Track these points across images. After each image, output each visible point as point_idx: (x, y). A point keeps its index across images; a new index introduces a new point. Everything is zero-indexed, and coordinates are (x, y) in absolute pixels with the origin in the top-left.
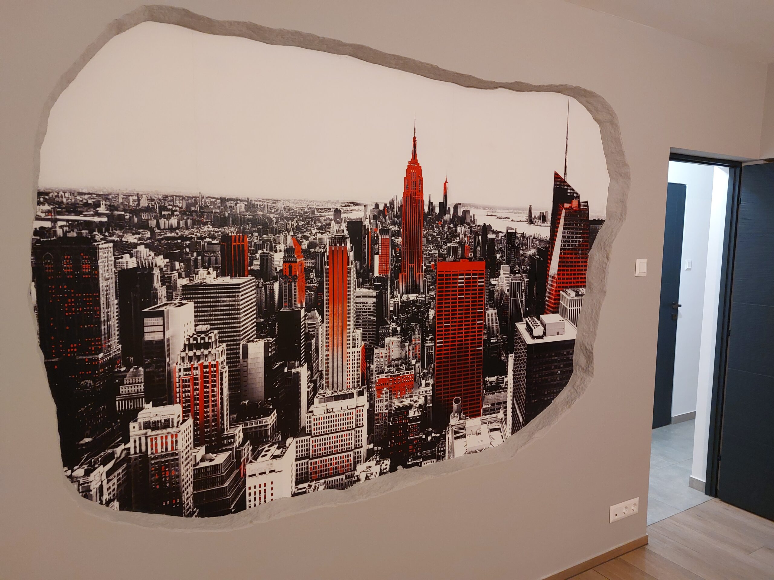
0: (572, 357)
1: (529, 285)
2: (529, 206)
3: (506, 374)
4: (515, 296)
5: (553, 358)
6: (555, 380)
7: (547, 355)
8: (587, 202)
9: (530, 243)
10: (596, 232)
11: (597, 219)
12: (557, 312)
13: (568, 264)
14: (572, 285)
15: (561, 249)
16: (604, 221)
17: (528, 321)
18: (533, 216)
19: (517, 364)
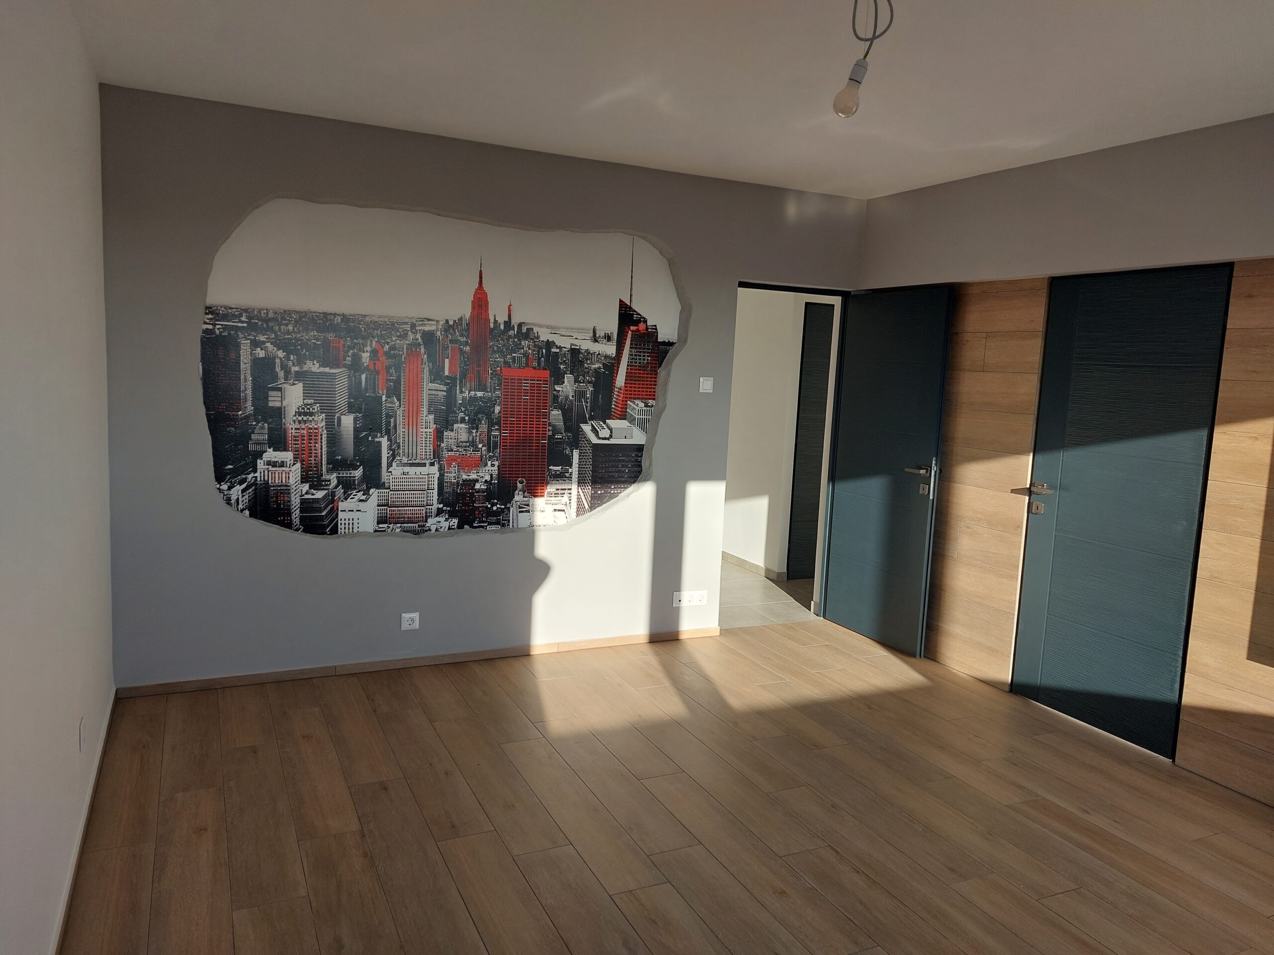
0: (641, 460)
1: (595, 394)
2: (593, 327)
3: (571, 466)
4: (580, 401)
5: (620, 458)
6: (623, 477)
7: (614, 455)
8: (655, 326)
9: (595, 358)
10: (666, 352)
11: (667, 341)
12: (625, 419)
13: (635, 379)
14: (640, 396)
15: (628, 366)
16: (676, 343)
17: (594, 424)
18: (597, 336)
19: (582, 459)
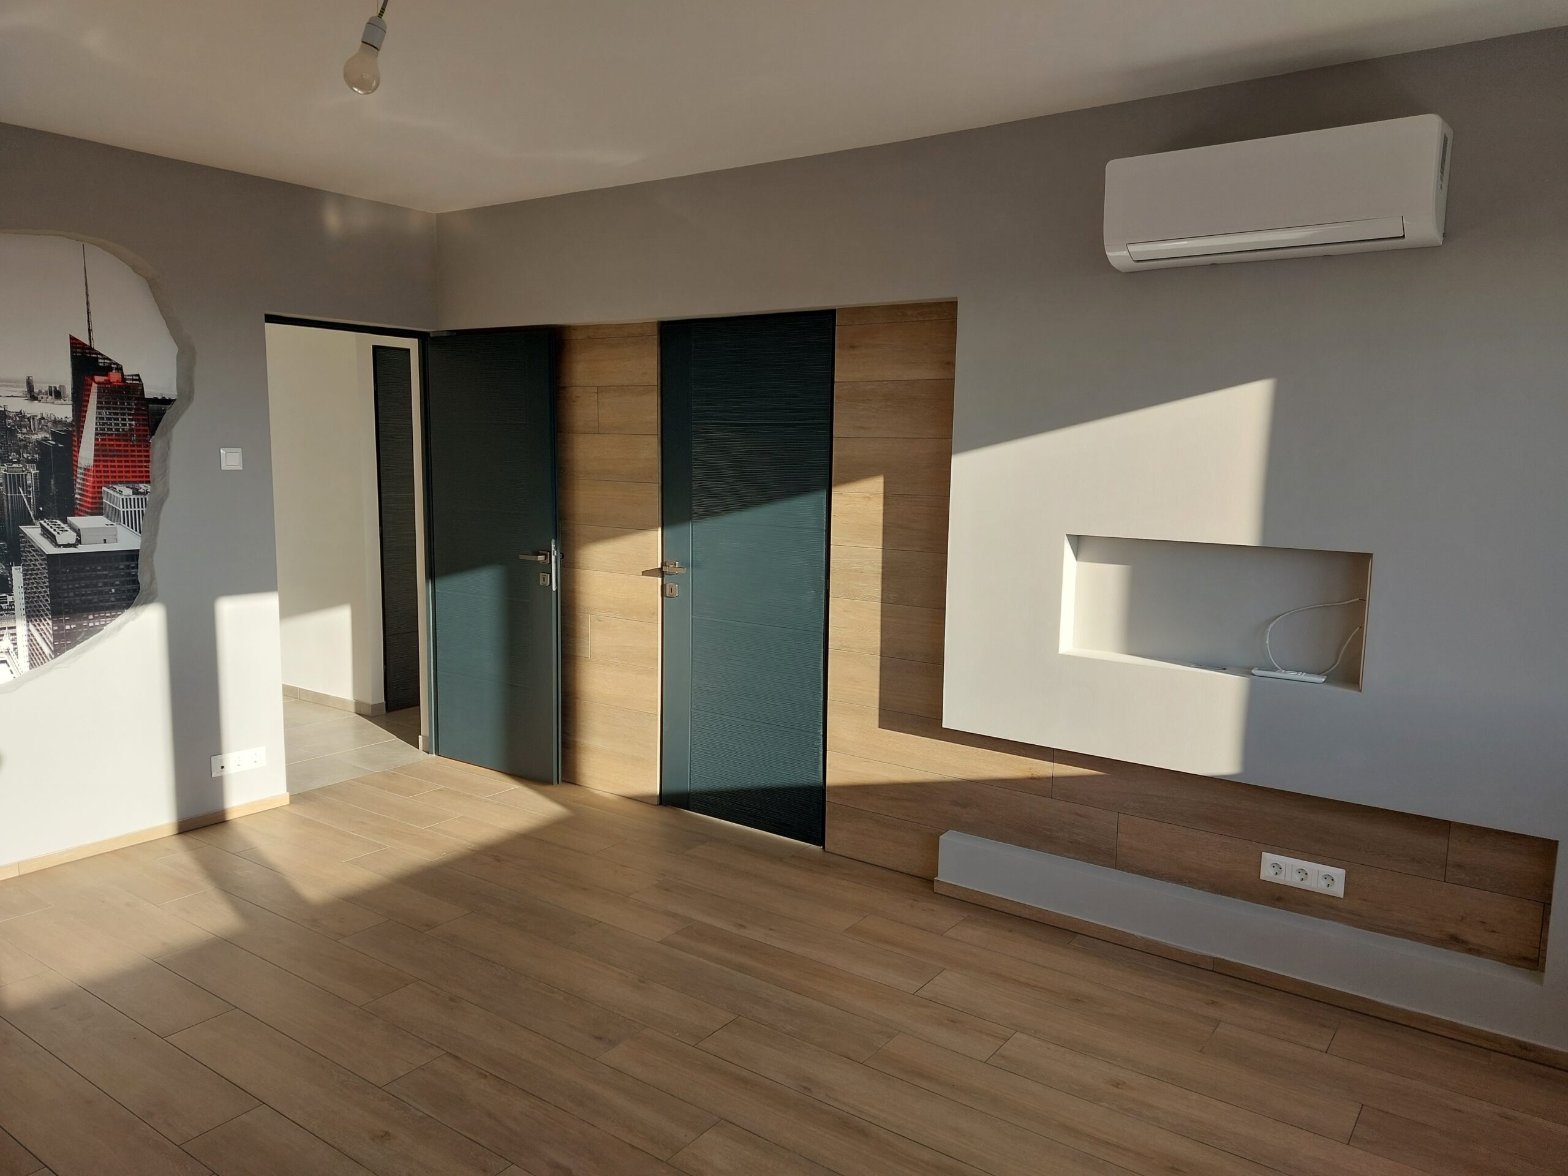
0: (136, 572)
1: (42, 480)
2: (25, 379)
3: (10, 591)
4: (16, 491)
5: (98, 573)
6: (108, 601)
7: (88, 568)
8: (138, 375)
9: (35, 425)
10: (162, 413)
11: (160, 398)
12: (102, 514)
13: (112, 453)
14: (124, 479)
15: (97, 434)
16: (175, 400)
17: (45, 525)
18: (36, 390)
19: (29, 579)
